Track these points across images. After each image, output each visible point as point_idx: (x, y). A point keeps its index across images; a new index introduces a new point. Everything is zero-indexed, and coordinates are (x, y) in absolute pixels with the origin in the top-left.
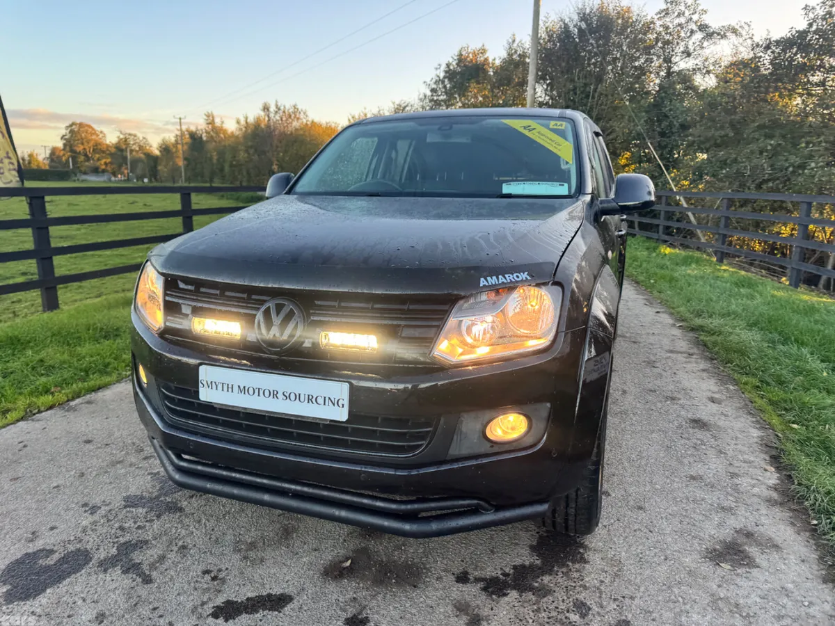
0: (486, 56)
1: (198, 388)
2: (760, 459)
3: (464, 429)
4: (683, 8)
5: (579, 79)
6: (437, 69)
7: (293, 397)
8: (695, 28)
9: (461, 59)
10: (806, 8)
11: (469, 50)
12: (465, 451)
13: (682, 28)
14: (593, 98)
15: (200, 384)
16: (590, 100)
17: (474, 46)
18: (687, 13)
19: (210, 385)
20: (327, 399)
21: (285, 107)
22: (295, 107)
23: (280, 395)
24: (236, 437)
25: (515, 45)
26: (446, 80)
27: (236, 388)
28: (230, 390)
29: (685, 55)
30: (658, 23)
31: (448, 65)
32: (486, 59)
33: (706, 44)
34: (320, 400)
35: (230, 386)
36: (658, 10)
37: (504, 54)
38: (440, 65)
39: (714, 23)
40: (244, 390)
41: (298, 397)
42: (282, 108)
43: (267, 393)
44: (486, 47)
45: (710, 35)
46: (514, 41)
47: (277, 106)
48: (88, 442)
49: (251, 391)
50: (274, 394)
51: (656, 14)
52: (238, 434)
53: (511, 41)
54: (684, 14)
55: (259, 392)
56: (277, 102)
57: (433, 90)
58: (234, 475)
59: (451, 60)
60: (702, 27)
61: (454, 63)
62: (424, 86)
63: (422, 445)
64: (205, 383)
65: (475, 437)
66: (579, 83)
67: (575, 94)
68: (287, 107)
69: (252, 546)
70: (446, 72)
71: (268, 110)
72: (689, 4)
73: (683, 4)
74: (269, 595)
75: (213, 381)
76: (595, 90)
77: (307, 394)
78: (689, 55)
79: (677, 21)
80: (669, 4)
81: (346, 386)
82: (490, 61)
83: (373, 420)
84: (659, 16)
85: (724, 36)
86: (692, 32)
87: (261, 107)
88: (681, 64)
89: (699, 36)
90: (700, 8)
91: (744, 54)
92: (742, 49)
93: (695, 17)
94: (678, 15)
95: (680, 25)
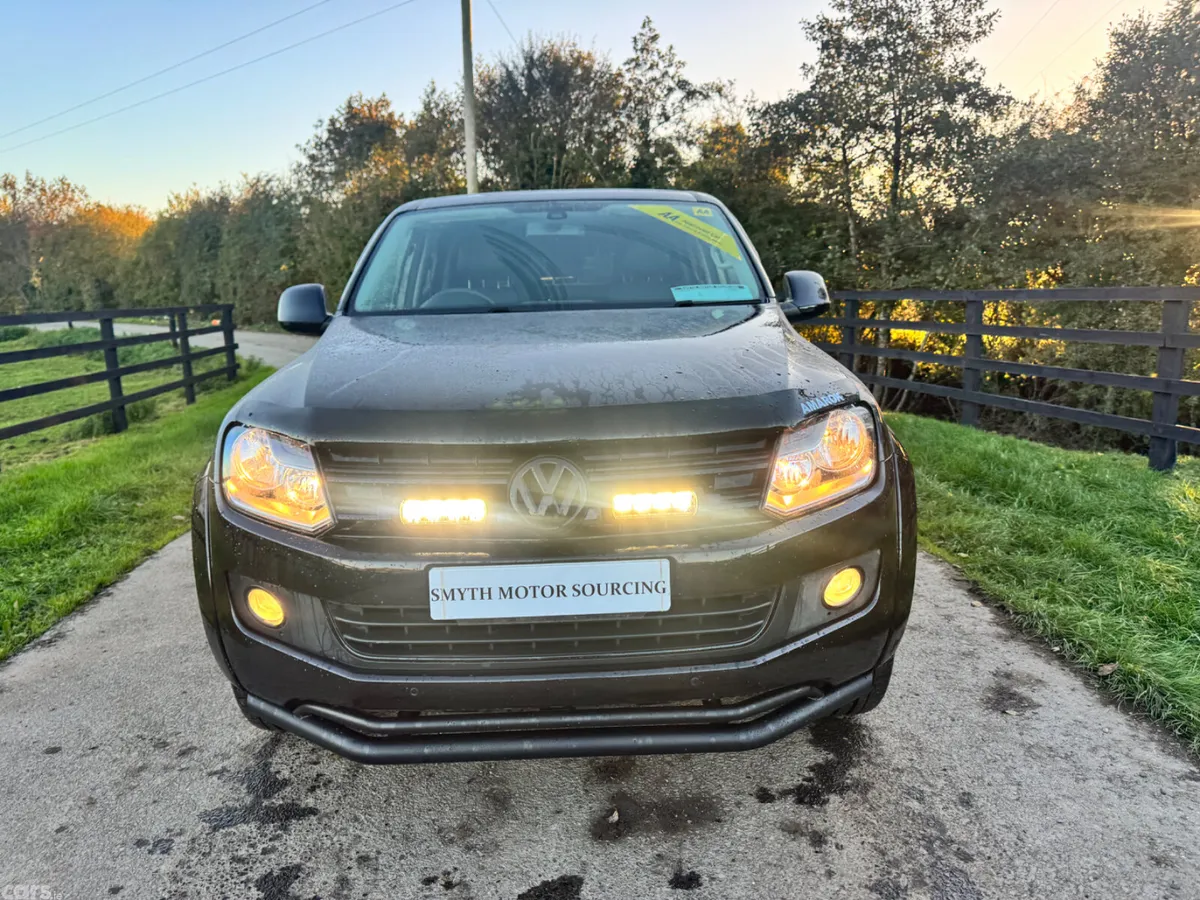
0: (390, 110)
1: (429, 604)
2: (960, 595)
3: (804, 597)
4: (656, 58)
5: (535, 147)
6: (317, 127)
7: (588, 590)
8: (673, 85)
9: (352, 114)
10: (804, 66)
11: (364, 102)
12: (804, 625)
13: (658, 84)
14: (558, 173)
15: (431, 596)
16: (554, 176)
17: (371, 95)
18: (661, 65)
19: (450, 595)
20: (640, 586)
21: (43, 182)
22: (62, 181)
23: (569, 591)
24: (486, 665)
25: (436, 96)
26: (331, 142)
27: (495, 593)
28: (486, 596)
29: (663, 119)
30: (628, 76)
31: (333, 122)
32: (391, 115)
33: (687, 105)
34: (631, 589)
35: (486, 591)
36: (625, 60)
37: (420, 109)
38: (321, 121)
39: (696, 82)
40: (509, 593)
41: (596, 589)
42: (39, 183)
43: (547, 591)
44: (388, 98)
45: (691, 94)
46: (433, 91)
47: (28, 180)
48: (54, 750)
49: (522, 592)
50: (560, 591)
51: (625, 64)
52: (488, 661)
53: (429, 90)
54: (657, 66)
55: (534, 591)
56: (28, 173)
57: (313, 158)
58: (480, 722)
59: (336, 115)
60: (682, 84)
61: (342, 119)
62: (297, 151)
63: (760, 626)
64: (440, 593)
65: (814, 605)
66: (537, 153)
67: (532, 167)
68: (48, 183)
69: (465, 830)
70: (329, 131)
71: (12, 187)
72: (663, 53)
73: (655, 53)
74: (545, 884)
75: (455, 587)
76: (559, 162)
77: (610, 582)
78: (667, 119)
79: (650, 74)
80: (639, 53)
81: (666, 563)
82: (396, 118)
83: (696, 603)
84: (627, 67)
85: (706, 97)
86: (670, 90)
88: (660, 131)
89: (678, 94)
90: (676, 59)
91: (727, 120)
92: (724, 113)
93: (672, 71)
94: (651, 67)
95: (654, 79)
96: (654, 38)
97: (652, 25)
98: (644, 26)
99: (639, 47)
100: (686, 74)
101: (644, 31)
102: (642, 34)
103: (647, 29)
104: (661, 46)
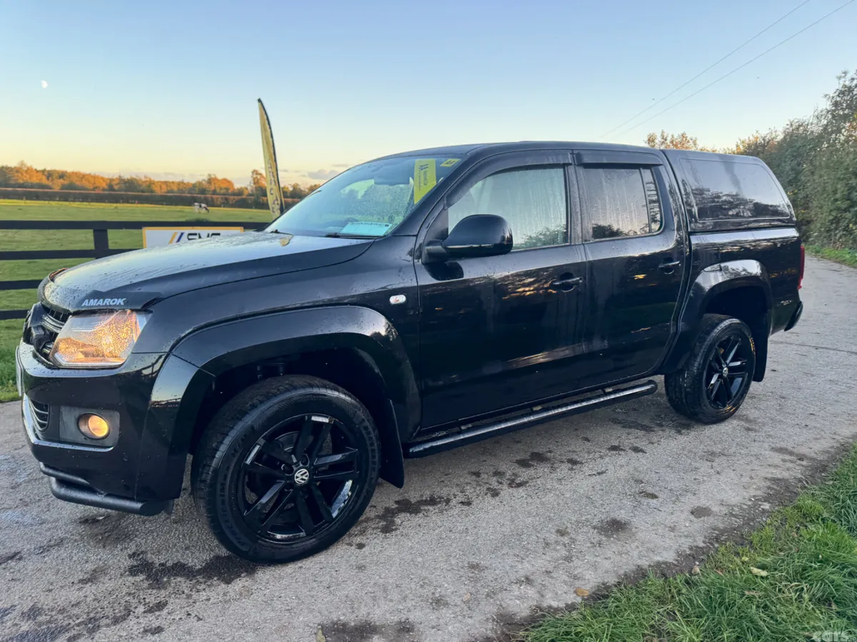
3: (65, 419)
12: (69, 437)
21: (672, 137)
22: (683, 135)
38: (845, 73)
42: (669, 138)
47: (663, 136)
56: (663, 132)
63: (46, 425)
65: (73, 428)
68: (675, 137)
71: (653, 141)
87: (646, 139)
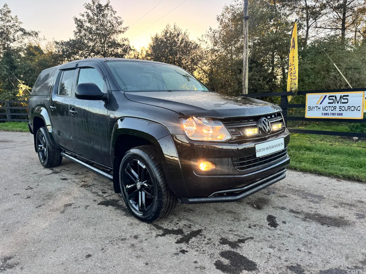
4: (10, 19)
8: (17, 29)
13: (11, 28)
18: (12, 22)
23: (274, 147)
28: (264, 150)
33: (24, 37)
34: (280, 145)
39: (28, 30)
40: (267, 149)
41: (277, 146)
45: (25, 34)
54: (10, 21)
55: (270, 147)
60: (22, 30)
64: (258, 151)
72: (13, 17)
73: (10, 17)
78: (14, 40)
79: (7, 24)
80: (3, 16)
85: (31, 35)
86: (16, 31)
89: (21, 33)
90: (18, 21)
91: (34, 44)
92: (33, 41)
93: (17, 24)
94: (8, 22)
95: (9, 26)
96: (9, 12)
97: (8, 7)
98: (4, 7)
99: (3, 14)
100: (22, 26)
101: (4, 8)
102: (3, 9)
103: (6, 8)
104: (12, 14)
